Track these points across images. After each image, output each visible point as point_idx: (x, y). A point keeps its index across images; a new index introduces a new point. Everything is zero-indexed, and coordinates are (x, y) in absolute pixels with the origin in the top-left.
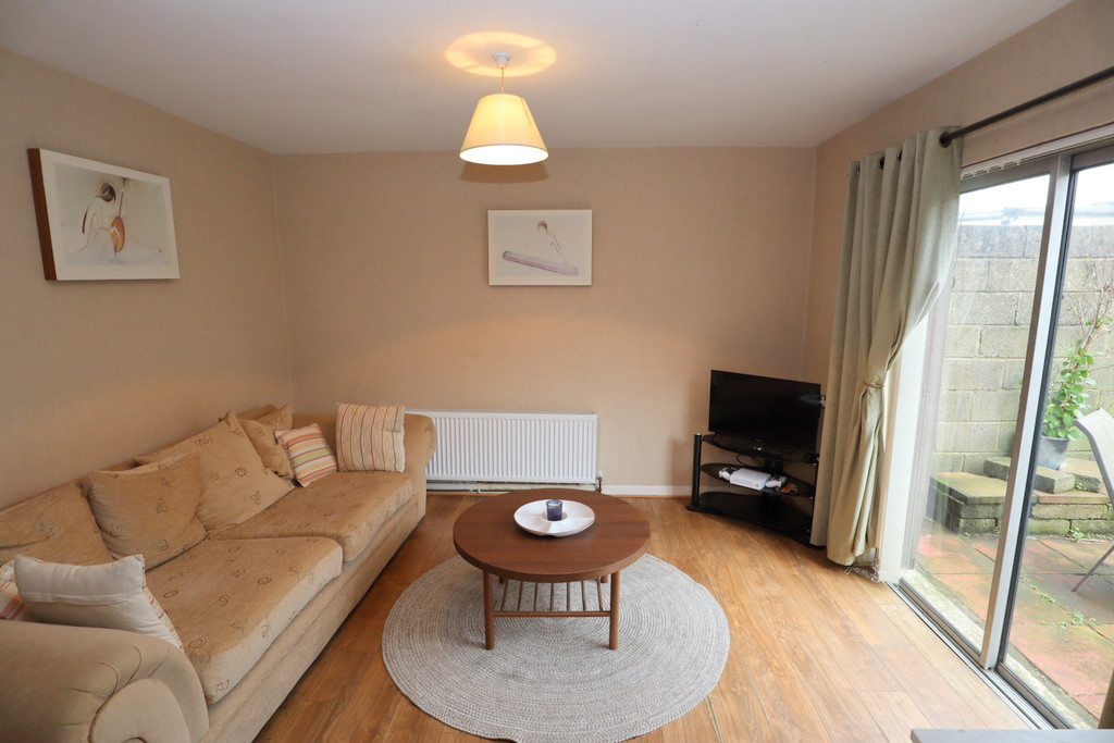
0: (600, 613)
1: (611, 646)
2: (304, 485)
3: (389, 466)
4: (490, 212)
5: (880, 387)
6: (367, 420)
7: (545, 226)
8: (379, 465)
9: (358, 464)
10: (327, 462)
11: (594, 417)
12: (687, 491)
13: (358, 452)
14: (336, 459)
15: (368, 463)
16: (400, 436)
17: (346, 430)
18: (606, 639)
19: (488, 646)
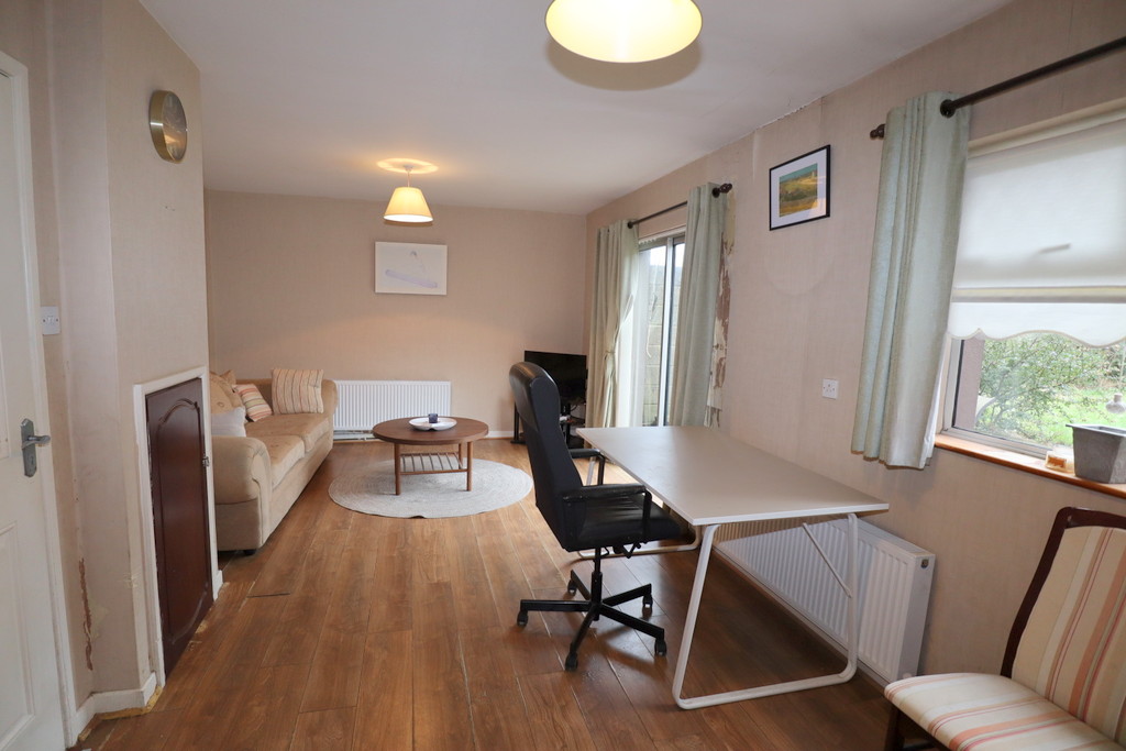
0: (460, 470)
1: (468, 490)
2: (255, 420)
3: (313, 409)
4: (377, 243)
5: (613, 353)
6: (297, 378)
7: (415, 254)
8: (306, 409)
9: (290, 408)
10: (265, 408)
11: (449, 383)
12: (511, 434)
13: (290, 401)
14: (271, 406)
15: (298, 407)
16: (319, 390)
17: (281, 386)
18: (465, 487)
19: (397, 494)
